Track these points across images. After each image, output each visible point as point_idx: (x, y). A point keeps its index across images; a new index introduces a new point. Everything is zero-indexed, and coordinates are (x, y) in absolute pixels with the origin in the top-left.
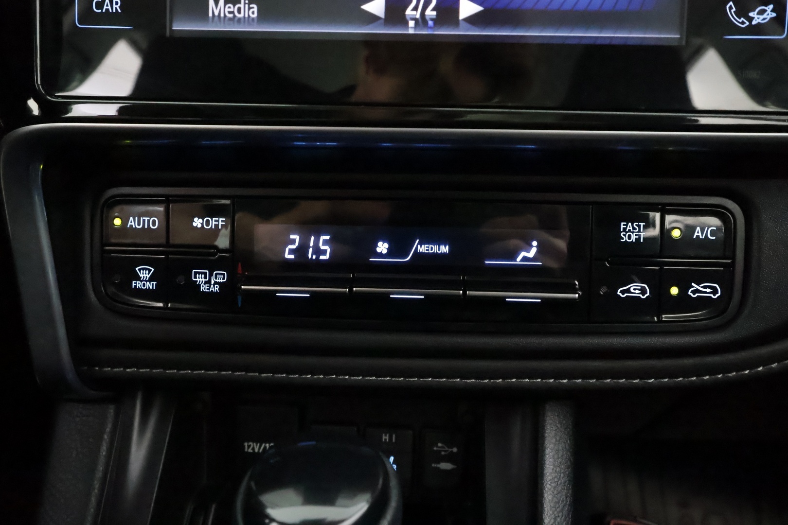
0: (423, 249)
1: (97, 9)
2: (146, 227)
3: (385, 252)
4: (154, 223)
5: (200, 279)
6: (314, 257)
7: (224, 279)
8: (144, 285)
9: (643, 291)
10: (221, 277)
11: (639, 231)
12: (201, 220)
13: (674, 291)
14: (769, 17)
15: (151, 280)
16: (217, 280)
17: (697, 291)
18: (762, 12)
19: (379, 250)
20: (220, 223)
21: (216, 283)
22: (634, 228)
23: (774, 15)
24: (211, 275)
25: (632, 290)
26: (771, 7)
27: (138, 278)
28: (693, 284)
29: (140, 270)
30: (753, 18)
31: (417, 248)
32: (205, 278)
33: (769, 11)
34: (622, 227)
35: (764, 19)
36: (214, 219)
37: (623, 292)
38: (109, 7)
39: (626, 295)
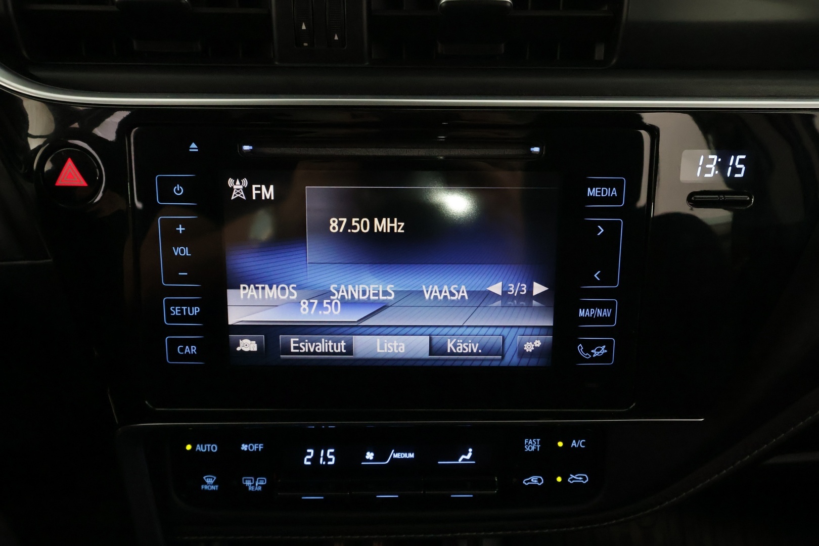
0: (397, 456)
1: (180, 352)
2: (209, 450)
3: (371, 458)
4: (214, 448)
5: (248, 483)
6: (324, 463)
7: (264, 482)
8: (210, 487)
9: (539, 480)
10: (262, 482)
11: (537, 444)
12: (246, 446)
13: (559, 479)
14: (603, 353)
15: (214, 484)
16: (260, 484)
17: (573, 479)
18: (598, 350)
19: (367, 457)
20: (260, 448)
21: (259, 485)
22: (533, 443)
23: (606, 351)
24: (255, 480)
25: (532, 480)
26: (604, 347)
27: (205, 483)
28: (571, 475)
29: (206, 478)
30: (594, 353)
31: (393, 455)
32: (252, 482)
33: (603, 349)
34: (526, 442)
35: (600, 354)
36: (255, 445)
37: (526, 482)
38: (189, 351)
39: (528, 483)
